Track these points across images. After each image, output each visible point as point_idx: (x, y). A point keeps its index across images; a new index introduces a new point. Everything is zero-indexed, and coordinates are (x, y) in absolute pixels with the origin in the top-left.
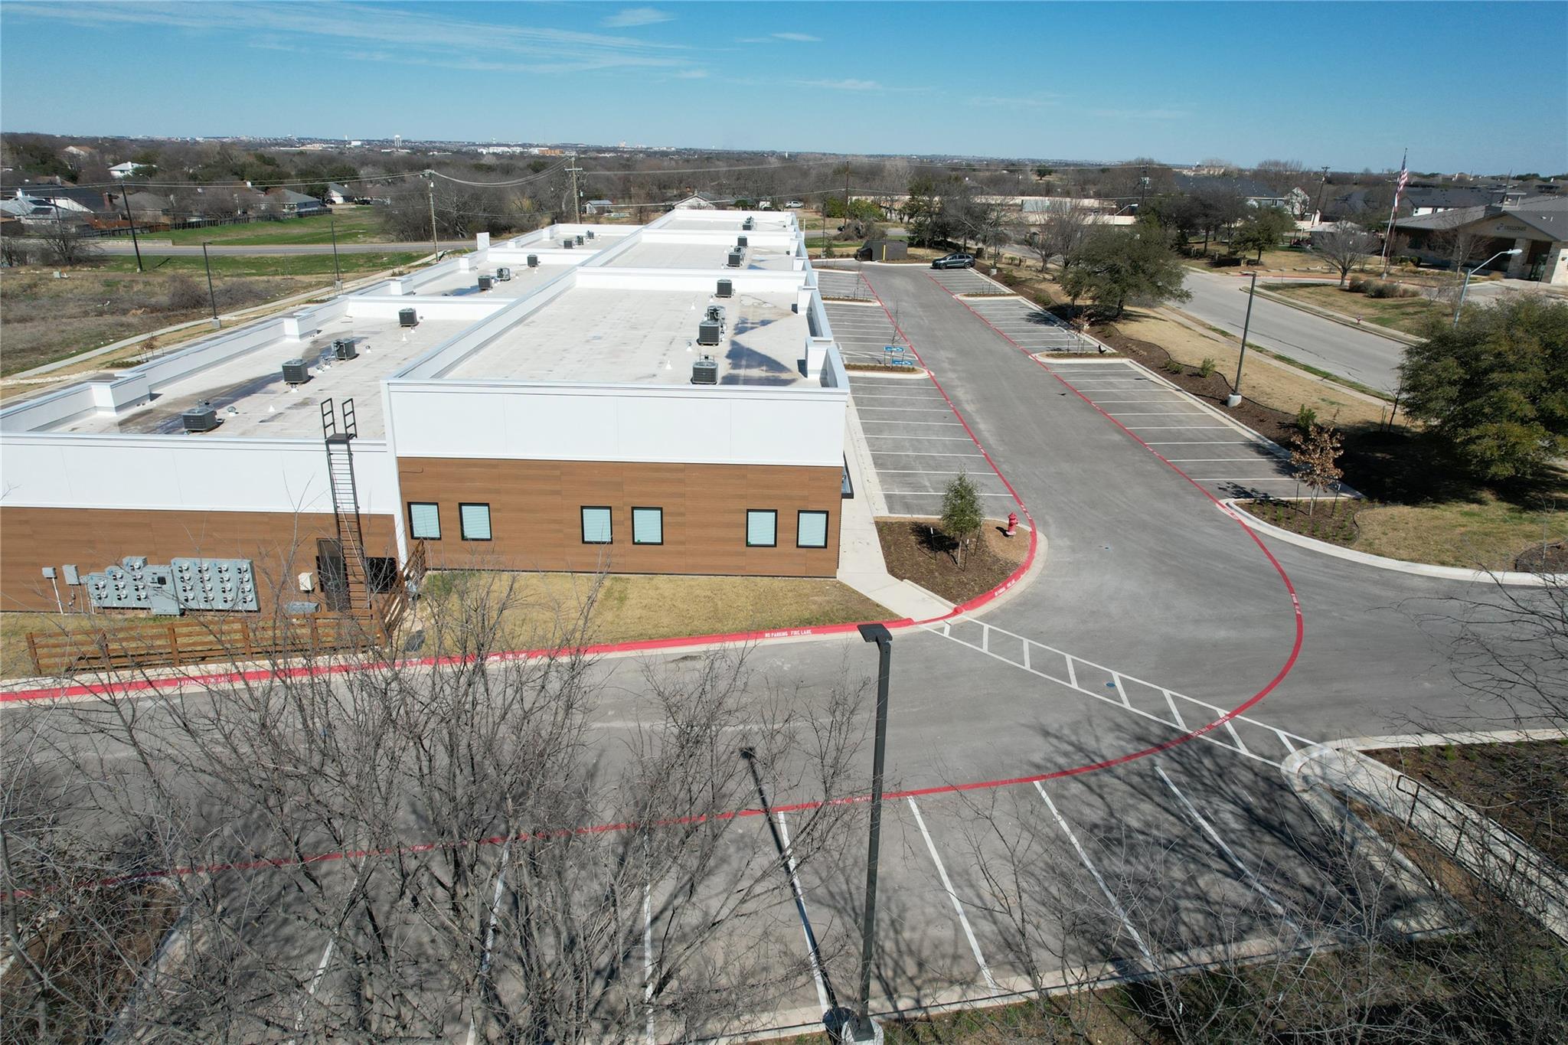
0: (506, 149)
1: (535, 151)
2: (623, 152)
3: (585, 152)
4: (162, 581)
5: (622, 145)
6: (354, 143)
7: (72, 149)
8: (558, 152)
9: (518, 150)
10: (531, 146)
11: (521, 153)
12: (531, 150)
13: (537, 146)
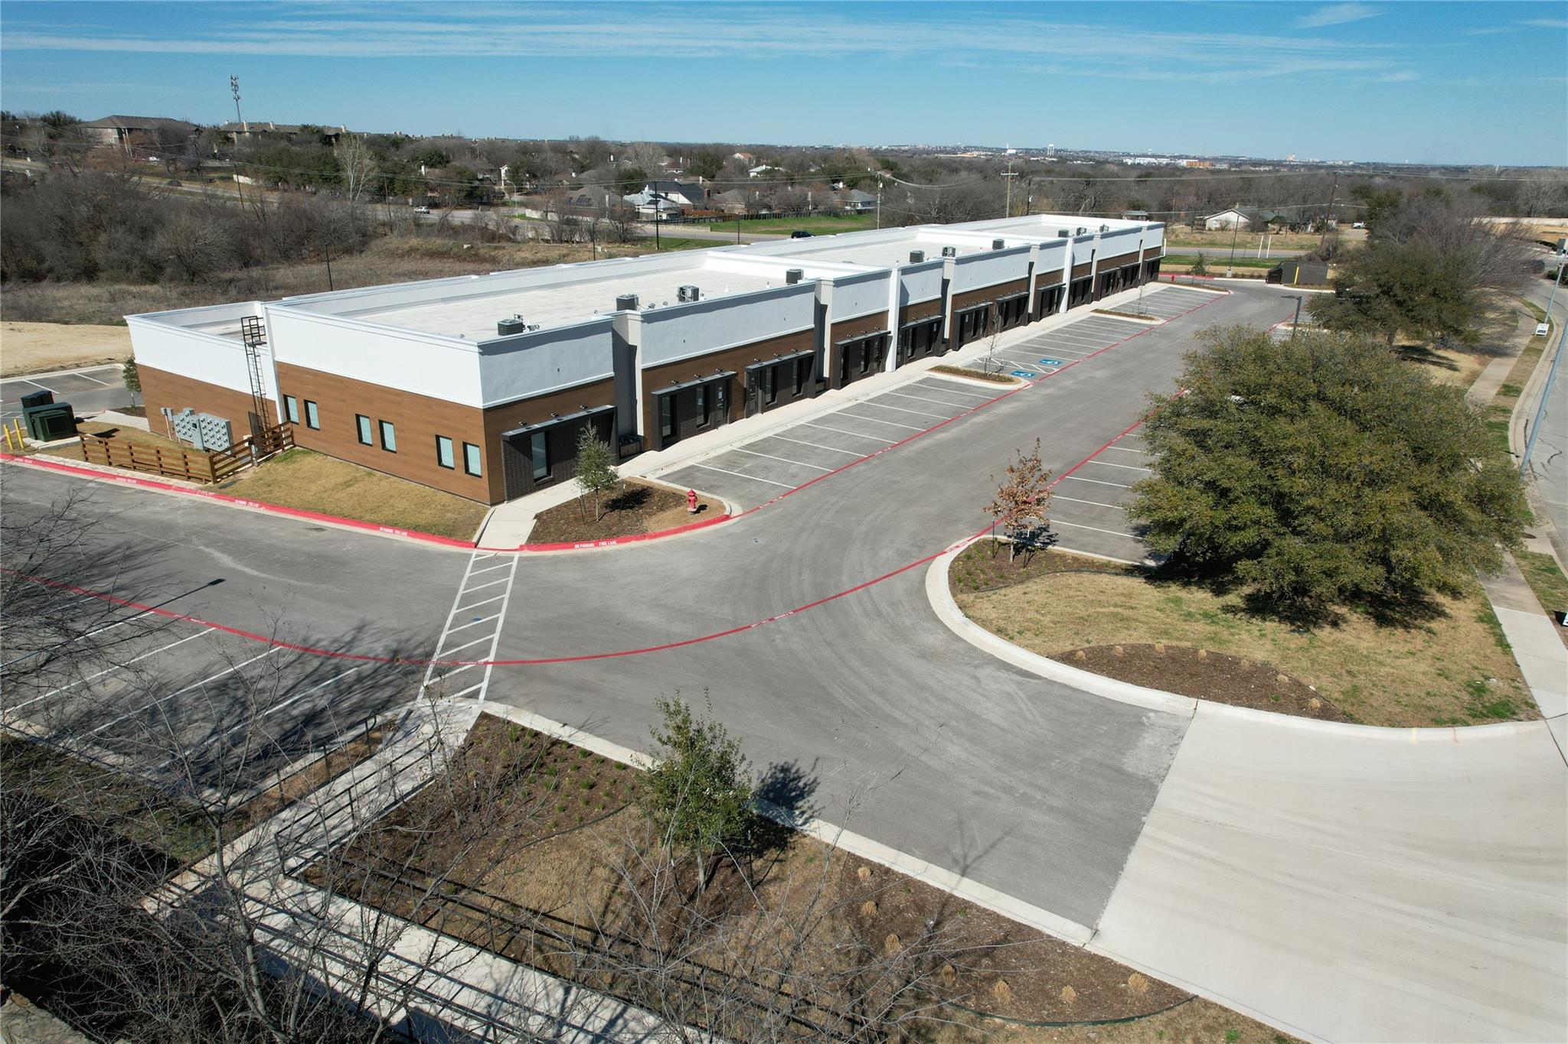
0: (1153, 160)
1: (1184, 163)
3: (1238, 165)
4: (195, 426)
6: (1010, 152)
7: (737, 155)
9: (1165, 161)
10: (1181, 157)
11: (1167, 164)
12: (1180, 161)
13: (1187, 157)
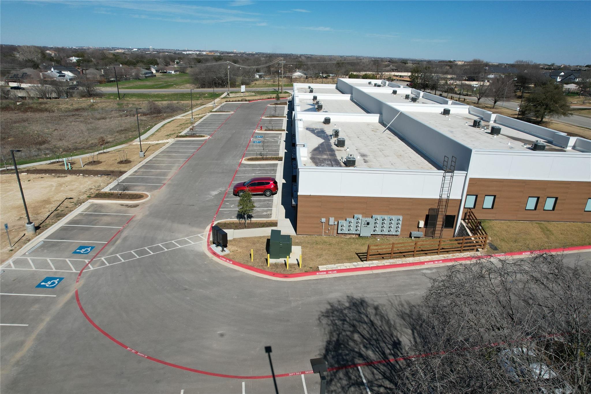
1: (204, 53)
2: (238, 54)
3: (222, 54)
4: (368, 224)
5: (235, 51)
7: (48, 52)
8: (213, 53)
9: (198, 53)
10: (203, 51)
12: (203, 52)
